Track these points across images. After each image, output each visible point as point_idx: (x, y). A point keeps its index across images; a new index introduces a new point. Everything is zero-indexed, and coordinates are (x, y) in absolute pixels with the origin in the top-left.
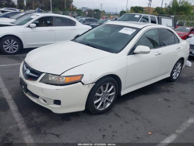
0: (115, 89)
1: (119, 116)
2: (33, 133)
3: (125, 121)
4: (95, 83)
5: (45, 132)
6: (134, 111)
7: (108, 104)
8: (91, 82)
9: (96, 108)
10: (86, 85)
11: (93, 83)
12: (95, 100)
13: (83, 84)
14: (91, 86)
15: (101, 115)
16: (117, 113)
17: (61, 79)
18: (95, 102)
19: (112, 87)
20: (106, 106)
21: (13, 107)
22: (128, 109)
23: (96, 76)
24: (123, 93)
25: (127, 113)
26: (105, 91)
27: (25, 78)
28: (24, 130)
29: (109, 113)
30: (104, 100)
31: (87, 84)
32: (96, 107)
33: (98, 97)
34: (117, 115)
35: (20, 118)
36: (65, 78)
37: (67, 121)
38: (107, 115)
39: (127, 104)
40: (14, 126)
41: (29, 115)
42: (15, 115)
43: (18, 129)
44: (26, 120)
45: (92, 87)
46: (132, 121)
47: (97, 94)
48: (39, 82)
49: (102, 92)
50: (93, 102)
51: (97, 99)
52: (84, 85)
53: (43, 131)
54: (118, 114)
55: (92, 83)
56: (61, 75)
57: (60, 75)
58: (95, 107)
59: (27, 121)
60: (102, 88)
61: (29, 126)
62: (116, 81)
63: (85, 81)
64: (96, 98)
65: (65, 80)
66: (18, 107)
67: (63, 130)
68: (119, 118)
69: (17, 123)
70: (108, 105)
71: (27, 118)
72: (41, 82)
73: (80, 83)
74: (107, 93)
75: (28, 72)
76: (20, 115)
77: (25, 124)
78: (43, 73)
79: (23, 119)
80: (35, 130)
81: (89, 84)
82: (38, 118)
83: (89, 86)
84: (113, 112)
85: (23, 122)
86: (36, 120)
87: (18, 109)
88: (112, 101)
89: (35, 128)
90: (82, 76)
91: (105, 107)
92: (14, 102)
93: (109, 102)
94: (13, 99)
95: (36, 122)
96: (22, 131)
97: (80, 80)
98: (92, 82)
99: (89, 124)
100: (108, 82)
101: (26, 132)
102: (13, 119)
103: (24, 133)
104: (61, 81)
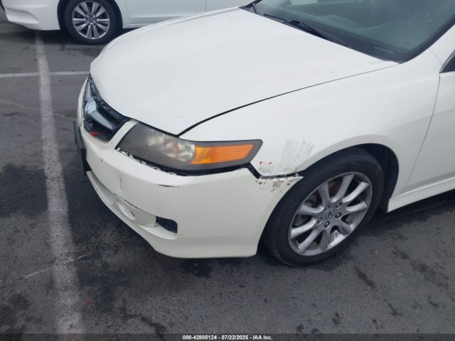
0: (371, 193)
1: (370, 284)
2: (89, 306)
3: (390, 306)
4: (300, 173)
5: (123, 310)
6: (423, 268)
7: (336, 236)
8: (287, 169)
9: (296, 250)
10: (268, 180)
11: (293, 175)
12: (294, 226)
13: (257, 175)
14: (286, 185)
15: (310, 271)
16: (363, 270)
17: (180, 146)
18: (295, 232)
19: (362, 187)
20: (329, 242)
21: (57, 205)
22: (404, 256)
23: (309, 151)
24: (394, 204)
25: (400, 274)
26: (334, 200)
27: (85, 127)
28: (66, 289)
29: (338, 264)
30: (326, 226)
31: (272, 177)
32: (297, 246)
33: (307, 218)
34: (362, 276)
35: (66, 245)
36: (193, 147)
37: (196, 275)
38: (328, 273)
39: (401, 237)
40: (42, 271)
41: (93, 239)
42: (54, 235)
43: (50, 285)
44: (79, 255)
45: (289, 188)
46: (414, 307)
47: (305, 209)
48: (116, 148)
49: (324, 201)
50: (287, 233)
51: (302, 221)
52: (260, 180)
53: (118, 304)
54: (368, 274)
55: (289, 176)
56: (181, 137)
57: (177, 136)
58: (293, 247)
59: (82, 259)
60: (325, 188)
61: (84, 279)
62: (380, 168)
63: (264, 166)
64: (299, 218)
65: (195, 154)
66: (69, 207)
67: (182, 309)
68: (369, 288)
69: (52, 262)
70: (338, 239)
71: (83, 248)
72: (120, 151)
73: (245, 171)
74: (341, 204)
75: (92, 108)
76: (69, 234)
77: (75, 269)
78: (129, 119)
79: (72, 249)
80: (96, 298)
81: (279, 177)
82: (116, 252)
83: (275, 185)
84: (351, 264)
85: (71, 260)
86: (109, 260)
87: (68, 213)
88: (352, 227)
89: (99, 289)
90: (257, 144)
91: (326, 246)
92: (64, 188)
93: (343, 231)
94: (62, 179)
95: (105, 265)
96: (61, 293)
97: (246, 161)
98: (290, 172)
99: (266, 301)
100: (348, 168)
101: (69, 299)
102: (46, 244)
103: (63, 302)
104: (183, 154)
